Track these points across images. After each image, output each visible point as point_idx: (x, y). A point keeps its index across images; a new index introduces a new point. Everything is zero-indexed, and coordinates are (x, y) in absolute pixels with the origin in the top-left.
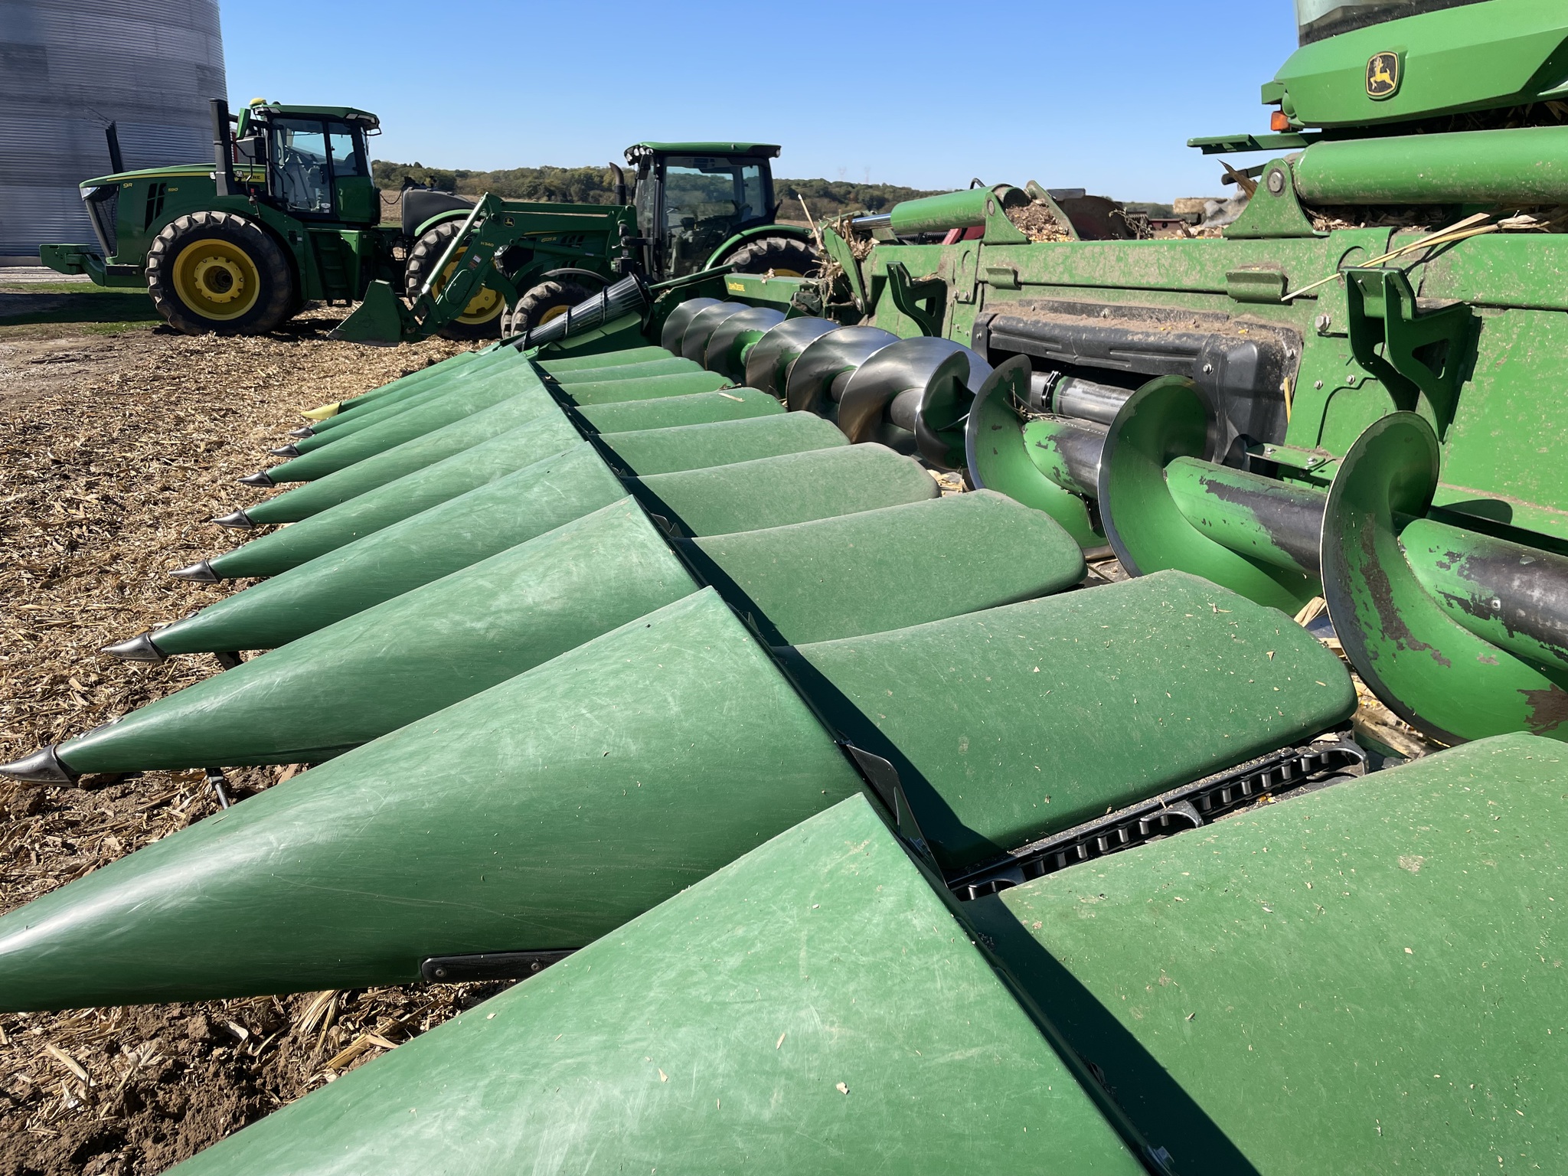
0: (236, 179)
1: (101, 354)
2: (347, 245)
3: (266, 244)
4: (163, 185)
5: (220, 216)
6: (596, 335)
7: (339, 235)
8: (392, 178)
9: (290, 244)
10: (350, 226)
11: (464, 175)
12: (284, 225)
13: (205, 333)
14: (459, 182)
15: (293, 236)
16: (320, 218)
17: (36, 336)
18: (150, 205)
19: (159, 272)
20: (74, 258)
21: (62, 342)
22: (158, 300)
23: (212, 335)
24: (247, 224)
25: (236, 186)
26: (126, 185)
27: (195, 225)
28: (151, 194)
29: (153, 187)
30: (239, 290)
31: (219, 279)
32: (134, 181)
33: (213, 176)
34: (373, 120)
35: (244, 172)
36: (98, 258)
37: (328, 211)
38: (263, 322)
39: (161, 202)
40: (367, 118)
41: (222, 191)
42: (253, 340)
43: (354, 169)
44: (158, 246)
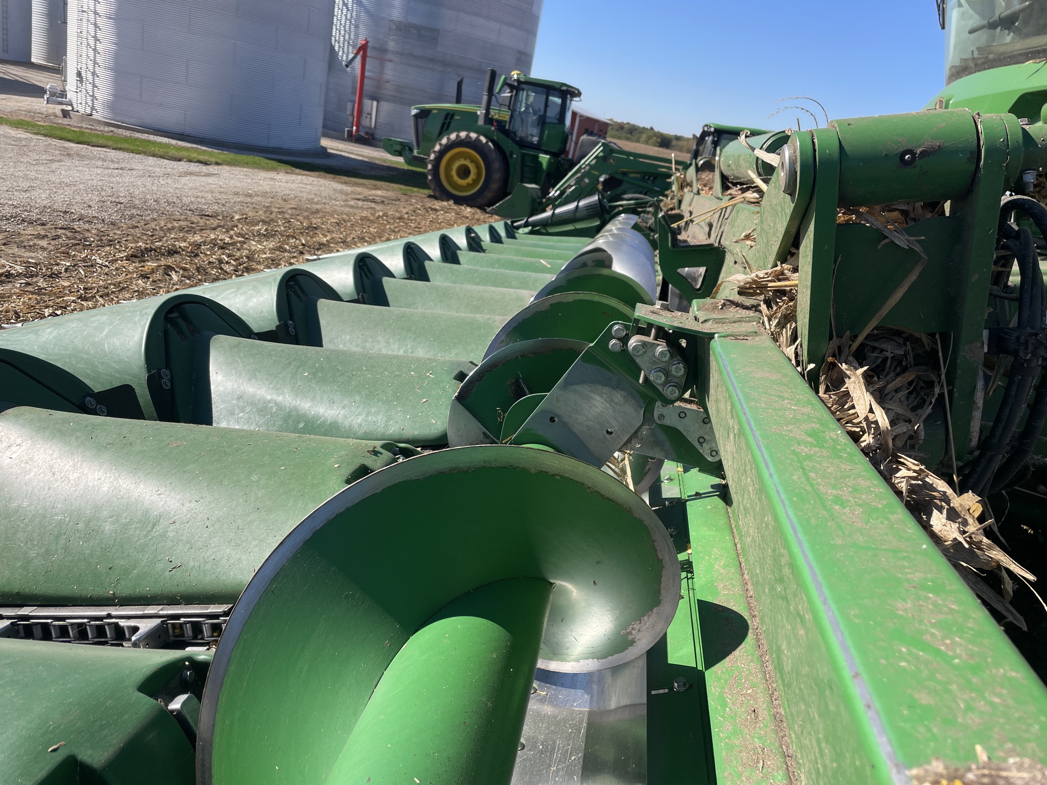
0: (490, 116)
1: (390, 202)
2: (540, 164)
3: (494, 156)
4: (453, 116)
5: (473, 135)
6: (570, 227)
7: (537, 157)
8: (633, 134)
9: (508, 157)
10: (546, 153)
11: (678, 138)
12: (508, 145)
13: (448, 200)
14: (674, 143)
15: (512, 154)
16: (531, 146)
17: (369, 186)
18: (443, 124)
19: (434, 162)
20: (398, 148)
21: (379, 192)
22: (430, 177)
23: (451, 202)
24: (487, 142)
25: (489, 120)
26: (434, 112)
27: (459, 139)
28: (446, 118)
29: (448, 115)
30: (473, 180)
31: (464, 172)
32: (439, 110)
33: (479, 113)
34: (576, 92)
35: (494, 114)
36: (411, 150)
37: (536, 142)
38: (480, 201)
39: (449, 123)
40: (573, 90)
41: (481, 122)
42: (469, 209)
43: (558, 119)
44: (437, 148)
